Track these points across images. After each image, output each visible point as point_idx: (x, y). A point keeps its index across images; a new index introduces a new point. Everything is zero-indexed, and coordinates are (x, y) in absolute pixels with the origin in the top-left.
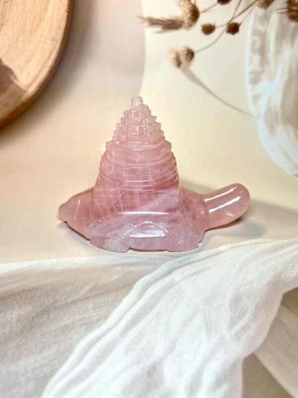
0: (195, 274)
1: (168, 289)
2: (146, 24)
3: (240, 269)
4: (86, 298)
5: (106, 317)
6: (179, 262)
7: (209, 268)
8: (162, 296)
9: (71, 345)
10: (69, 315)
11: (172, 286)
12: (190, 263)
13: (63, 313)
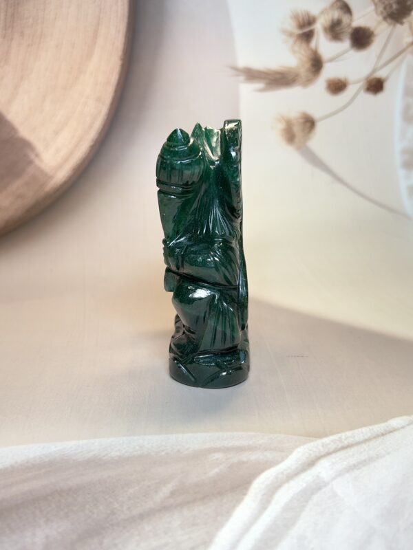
0: (355, 467)
1: (312, 494)
2: (242, 78)
4: (165, 508)
6: (323, 446)
7: (378, 457)
8: (304, 506)
10: (137, 538)
11: (320, 489)
12: (343, 448)
13: (127, 535)
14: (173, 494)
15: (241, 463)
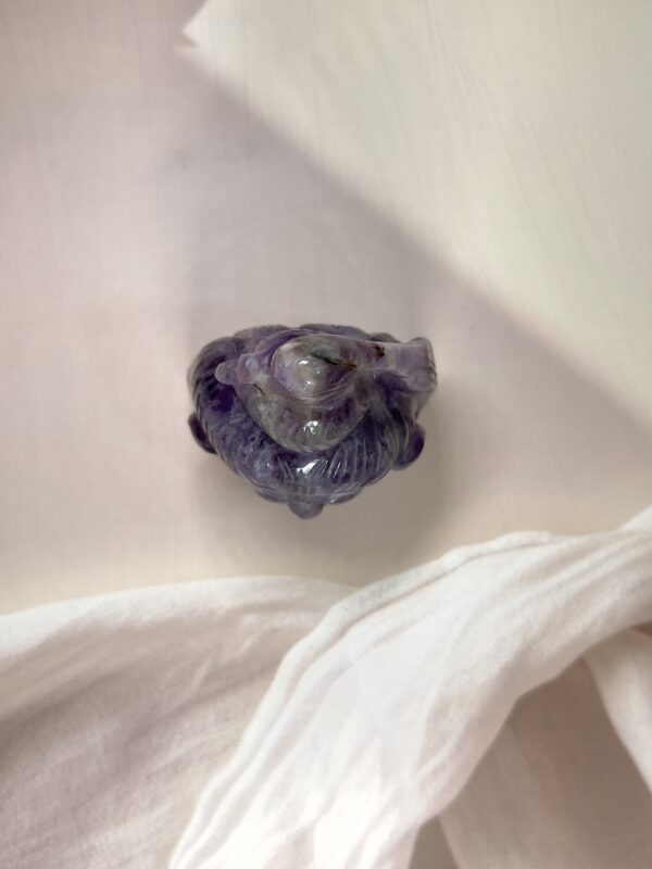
0: (385, 639)
1: (335, 679)
4: (201, 700)
5: (235, 742)
7: (412, 622)
8: (324, 696)
9: (191, 797)
10: (179, 736)
11: (342, 672)
12: (380, 607)
13: (170, 733)
14: (208, 679)
15: (274, 631)
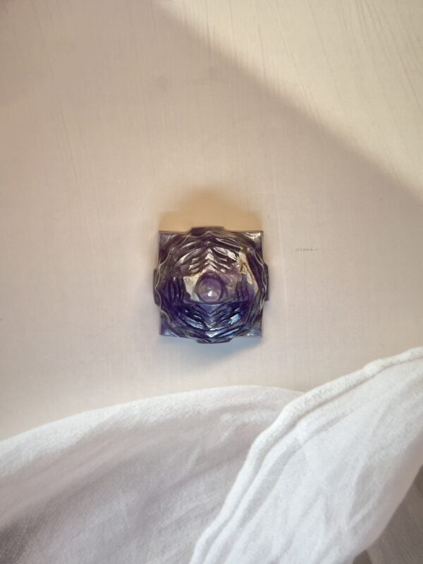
0: (324, 428)
1: (289, 457)
3: (382, 419)
4: (194, 476)
5: (220, 504)
6: (305, 403)
7: (344, 415)
8: (282, 470)
9: (191, 543)
10: (180, 502)
11: (294, 452)
12: (321, 405)
13: (173, 500)
14: (200, 460)
